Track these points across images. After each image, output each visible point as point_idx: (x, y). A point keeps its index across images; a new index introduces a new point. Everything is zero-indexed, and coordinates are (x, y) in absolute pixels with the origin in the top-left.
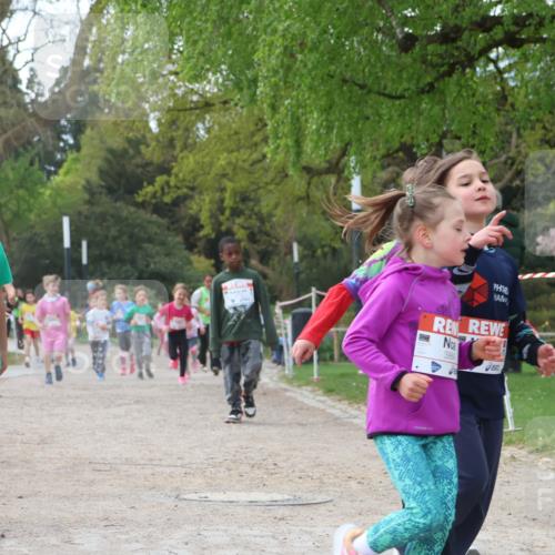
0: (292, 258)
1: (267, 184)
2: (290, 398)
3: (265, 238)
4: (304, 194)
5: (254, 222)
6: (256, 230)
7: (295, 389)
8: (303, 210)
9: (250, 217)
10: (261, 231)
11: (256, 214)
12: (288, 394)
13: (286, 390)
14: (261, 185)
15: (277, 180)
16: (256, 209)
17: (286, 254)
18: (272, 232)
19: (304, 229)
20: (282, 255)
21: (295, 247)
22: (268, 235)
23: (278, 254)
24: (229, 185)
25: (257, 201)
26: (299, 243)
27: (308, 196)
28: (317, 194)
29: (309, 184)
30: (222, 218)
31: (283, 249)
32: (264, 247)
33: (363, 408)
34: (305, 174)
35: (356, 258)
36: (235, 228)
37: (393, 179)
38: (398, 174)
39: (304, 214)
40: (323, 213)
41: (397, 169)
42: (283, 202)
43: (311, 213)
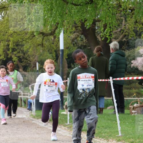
0: (36, 69)
1: (27, 39)
3: (25, 60)
4: (41, 43)
5: (21, 54)
6: (21, 57)
7: (37, 120)
8: (40, 49)
9: (19, 52)
10: (24, 58)
11: (22, 51)
12: (33, 122)
13: (32, 120)
14: (24, 39)
15: (31, 37)
16: (22, 49)
17: (33, 67)
18: (28, 58)
19: (41, 57)
20: (32, 67)
21: (37, 64)
22: (26, 59)
23: (30, 67)
24: (11, 39)
25: (23, 46)
26: (39, 62)
27: (42, 44)
28: (46, 44)
29: (43, 39)
30: (8, 52)
31: (32, 65)
32: (25, 64)
33: (63, 127)
34: (41, 35)
35: (61, 69)
36: (13, 56)
37: (76, 38)
38: (78, 36)
39: (41, 51)
40: (48, 51)
41: (78, 34)
42: (32, 46)
43: (44, 50)
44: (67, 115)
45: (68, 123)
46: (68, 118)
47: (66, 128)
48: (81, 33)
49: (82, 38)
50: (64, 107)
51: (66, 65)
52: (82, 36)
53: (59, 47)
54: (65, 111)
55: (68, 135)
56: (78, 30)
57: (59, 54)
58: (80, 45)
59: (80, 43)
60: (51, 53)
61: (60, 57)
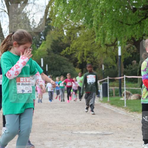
0: (102, 69)
1: (96, 49)
2: (102, 106)
4: (105, 51)
5: (92, 59)
6: (93, 61)
7: (103, 104)
8: (105, 56)
9: (91, 58)
10: (94, 62)
11: (93, 57)
12: (101, 105)
13: (100, 104)
14: (94, 49)
15: (98, 48)
17: (100, 68)
18: (97, 62)
19: (106, 61)
21: (103, 66)
22: (96, 62)
23: (98, 68)
24: (85, 49)
25: (93, 53)
27: (106, 52)
28: (109, 51)
29: (107, 49)
30: (83, 58)
31: (100, 66)
32: (94, 66)
33: (121, 109)
34: (106, 46)
35: (119, 69)
36: (87, 61)
37: (129, 47)
38: (131, 46)
39: (106, 57)
40: (111, 57)
41: (130, 44)
42: (100, 54)
43: (107, 57)
44: (124, 100)
45: (125, 106)
46: (125, 102)
47: (124, 109)
48: (133, 44)
49: (134, 47)
50: (122, 95)
51: (123, 66)
52: (134, 46)
53: (118, 54)
54: (122, 98)
55: (125, 114)
56: (131, 42)
57: (118, 58)
58: (132, 53)
59: (132, 51)
60: (112, 58)
61: (119, 60)
